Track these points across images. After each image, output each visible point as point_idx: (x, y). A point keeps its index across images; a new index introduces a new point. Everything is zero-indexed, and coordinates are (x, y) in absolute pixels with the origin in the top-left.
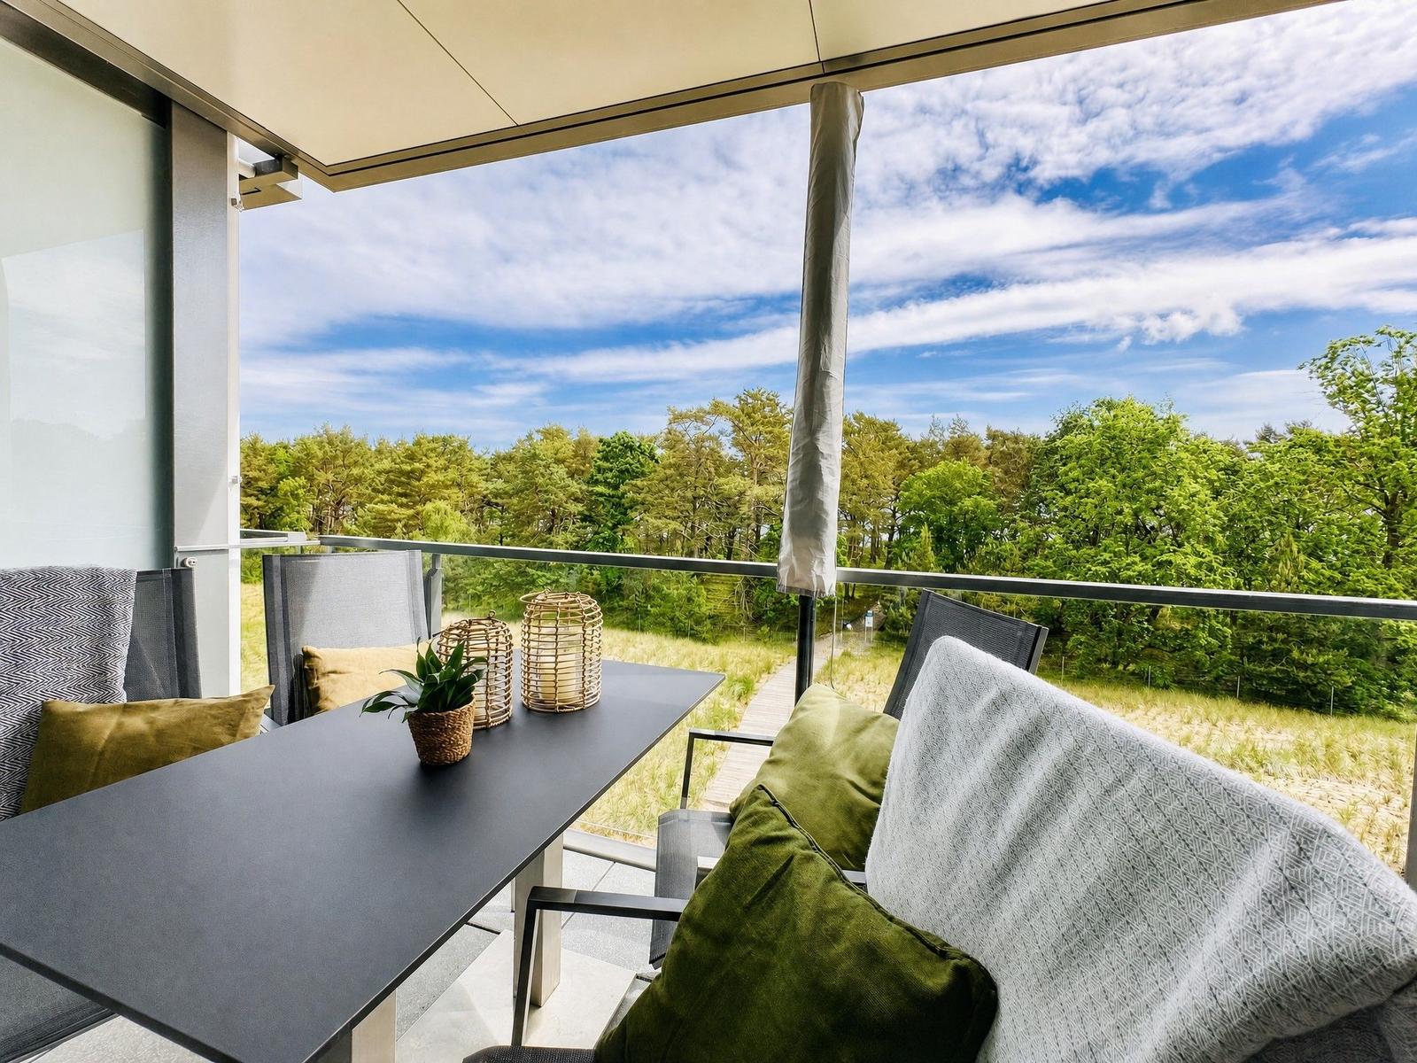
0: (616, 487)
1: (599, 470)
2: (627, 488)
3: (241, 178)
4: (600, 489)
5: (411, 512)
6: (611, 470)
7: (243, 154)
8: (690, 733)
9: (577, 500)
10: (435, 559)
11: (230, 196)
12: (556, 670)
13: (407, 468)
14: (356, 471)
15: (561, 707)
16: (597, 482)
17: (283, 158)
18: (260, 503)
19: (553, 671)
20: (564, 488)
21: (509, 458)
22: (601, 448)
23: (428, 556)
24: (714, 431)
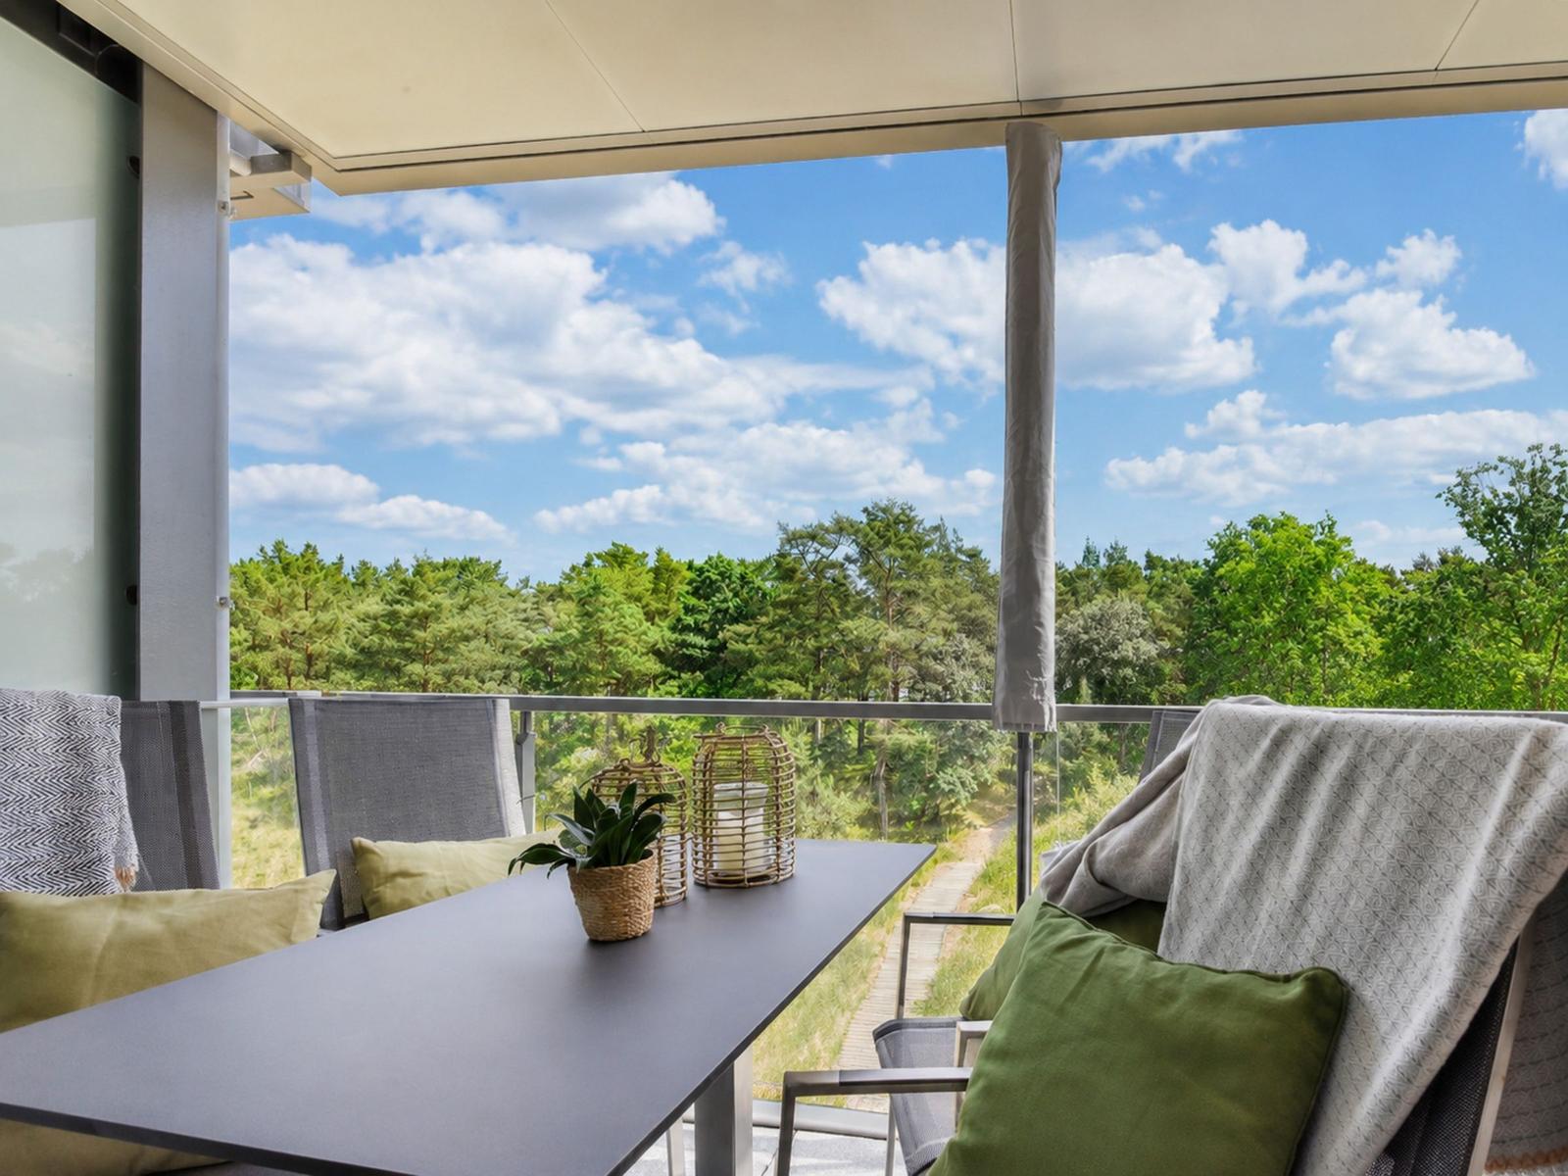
2: (729, 634)
4: (692, 638)
6: (705, 610)
10: (525, 718)
16: (686, 629)
17: (293, 154)
20: (639, 637)
21: (557, 594)
22: (690, 577)
24: (838, 555)
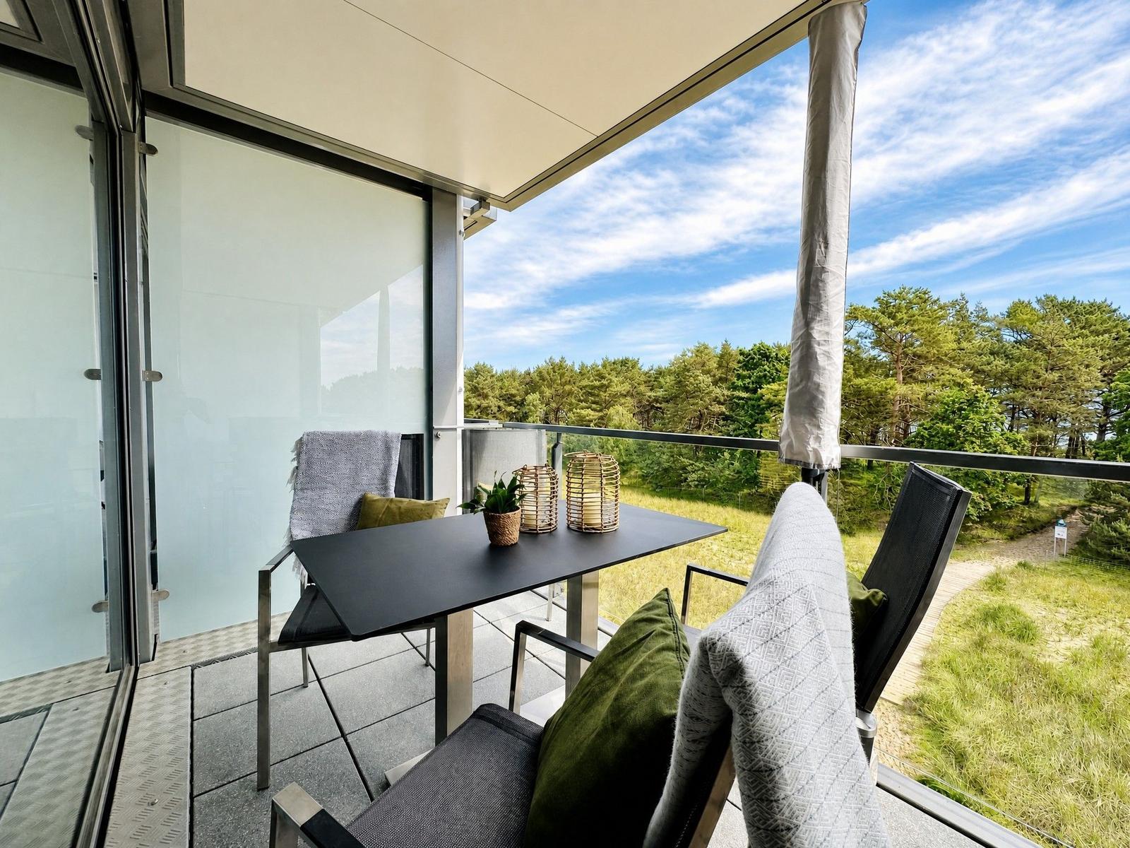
0: (755, 391)
1: (739, 377)
2: (764, 391)
3: (465, 218)
4: (740, 393)
5: (601, 414)
6: (750, 377)
7: (465, 203)
8: (688, 567)
9: (720, 403)
10: (559, 435)
11: (458, 230)
12: (582, 503)
13: (597, 383)
14: (567, 388)
15: (586, 529)
16: (737, 388)
17: (482, 199)
18: (516, 410)
19: (580, 504)
20: (709, 393)
21: (668, 372)
22: (741, 358)
23: (554, 435)
